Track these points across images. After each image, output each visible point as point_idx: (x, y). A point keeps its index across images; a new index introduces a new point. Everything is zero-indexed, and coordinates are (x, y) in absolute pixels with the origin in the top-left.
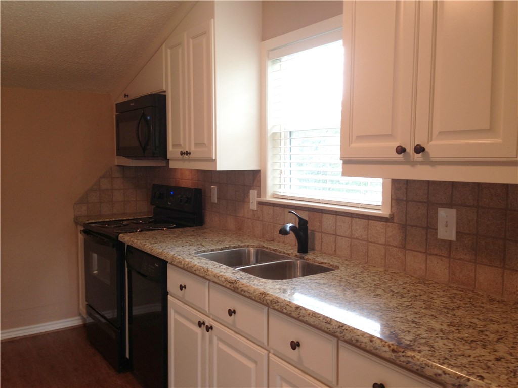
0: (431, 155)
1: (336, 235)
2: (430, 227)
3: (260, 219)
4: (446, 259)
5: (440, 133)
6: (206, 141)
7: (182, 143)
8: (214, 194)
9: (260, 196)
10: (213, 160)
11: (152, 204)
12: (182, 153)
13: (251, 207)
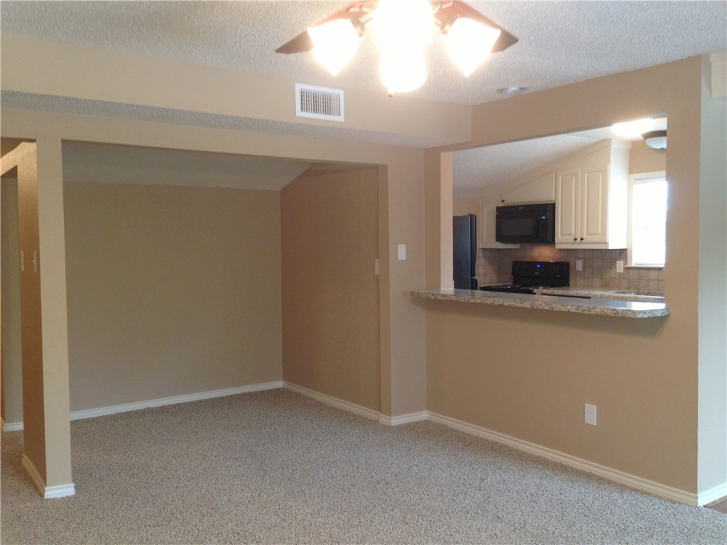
3: (627, 278)
6: (600, 232)
7: (573, 233)
8: (579, 265)
9: (627, 264)
10: (607, 243)
11: (512, 274)
12: (576, 239)
13: (618, 271)
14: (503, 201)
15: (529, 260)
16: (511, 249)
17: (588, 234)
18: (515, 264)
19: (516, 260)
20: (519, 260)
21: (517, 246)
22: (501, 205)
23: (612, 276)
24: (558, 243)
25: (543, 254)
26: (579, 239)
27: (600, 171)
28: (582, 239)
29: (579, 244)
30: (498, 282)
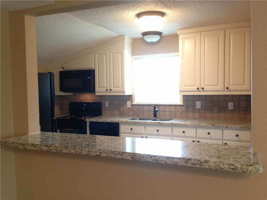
0: (205, 90)
1: (165, 111)
2: (194, 106)
3: (132, 110)
4: (199, 113)
5: (207, 85)
6: (121, 86)
7: (105, 86)
8: (107, 104)
9: (132, 103)
10: (124, 92)
11: (69, 110)
12: (107, 90)
13: (128, 107)
14: (63, 68)
15: (79, 101)
16: (67, 95)
17: (114, 87)
18: (71, 103)
19: (71, 101)
20: (73, 101)
21: (71, 94)
22: (62, 70)
23: (125, 109)
24: (97, 92)
25: (87, 98)
26: (109, 90)
27: (120, 53)
28: (111, 90)
29: (109, 92)
30: (61, 114)
